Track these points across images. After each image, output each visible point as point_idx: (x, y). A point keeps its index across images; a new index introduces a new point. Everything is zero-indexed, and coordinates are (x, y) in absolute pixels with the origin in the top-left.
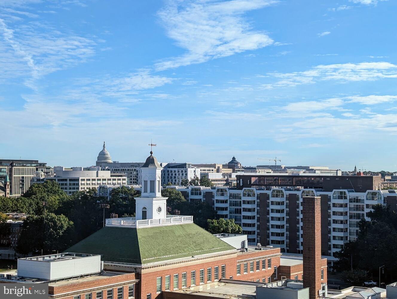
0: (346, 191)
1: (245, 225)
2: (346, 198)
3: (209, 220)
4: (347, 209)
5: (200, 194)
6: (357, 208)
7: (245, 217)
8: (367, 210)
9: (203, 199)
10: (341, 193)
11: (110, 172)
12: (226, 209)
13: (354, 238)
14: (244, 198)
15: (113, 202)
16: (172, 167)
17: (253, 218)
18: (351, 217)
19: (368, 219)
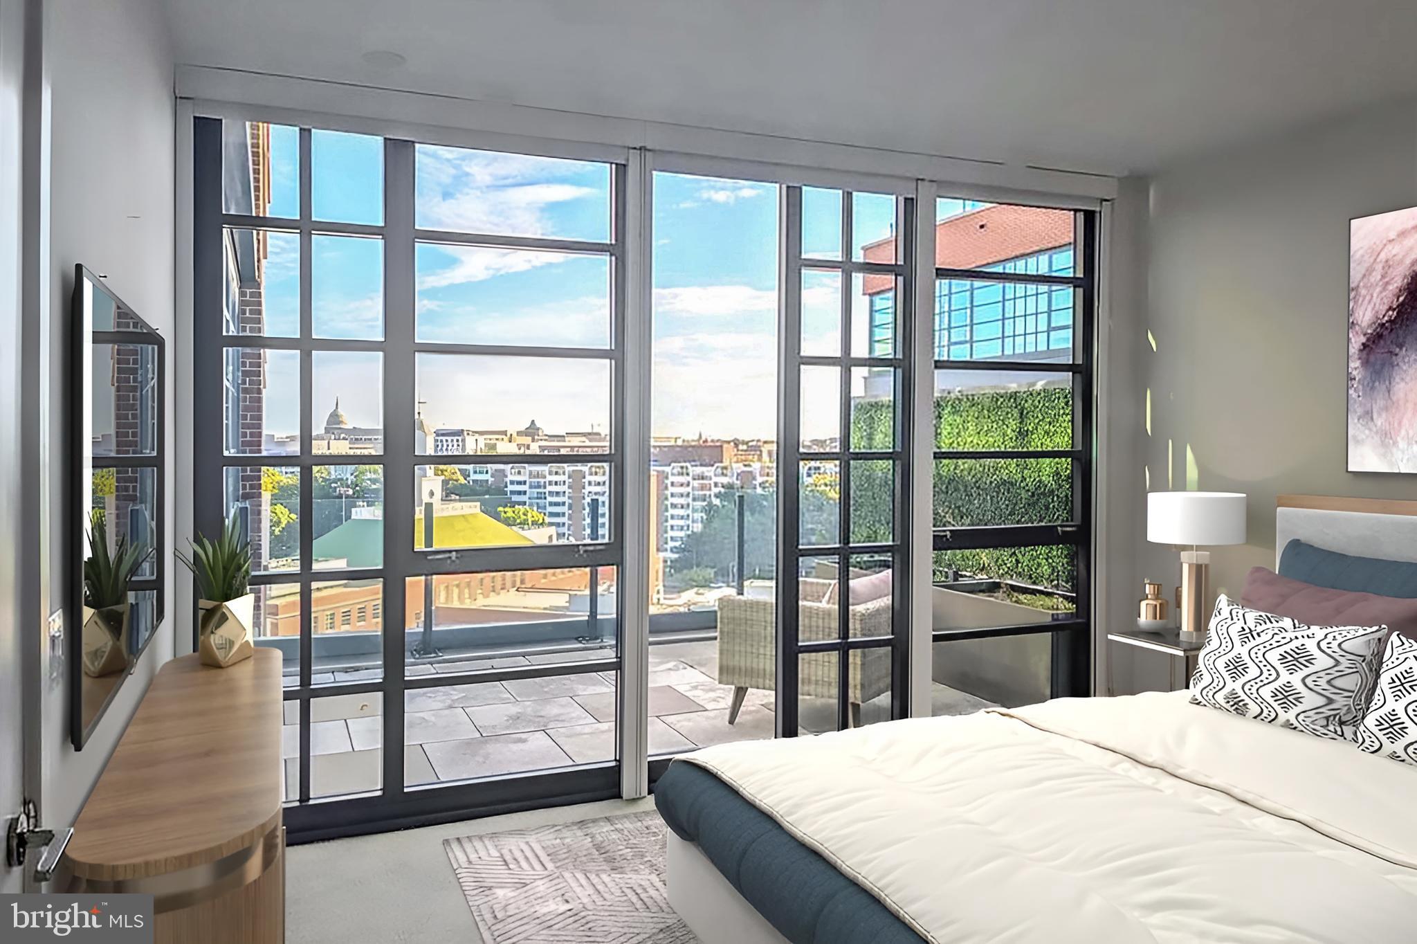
0: (688, 464)
1: (552, 515)
2: (688, 474)
3: (500, 509)
4: (689, 489)
5: (487, 472)
6: (702, 488)
7: (551, 504)
8: (715, 490)
9: (491, 480)
10: (682, 468)
11: (348, 442)
12: (525, 493)
13: (698, 527)
14: (549, 478)
15: (357, 485)
16: (443, 435)
17: (564, 504)
18: (694, 500)
19: (716, 502)
